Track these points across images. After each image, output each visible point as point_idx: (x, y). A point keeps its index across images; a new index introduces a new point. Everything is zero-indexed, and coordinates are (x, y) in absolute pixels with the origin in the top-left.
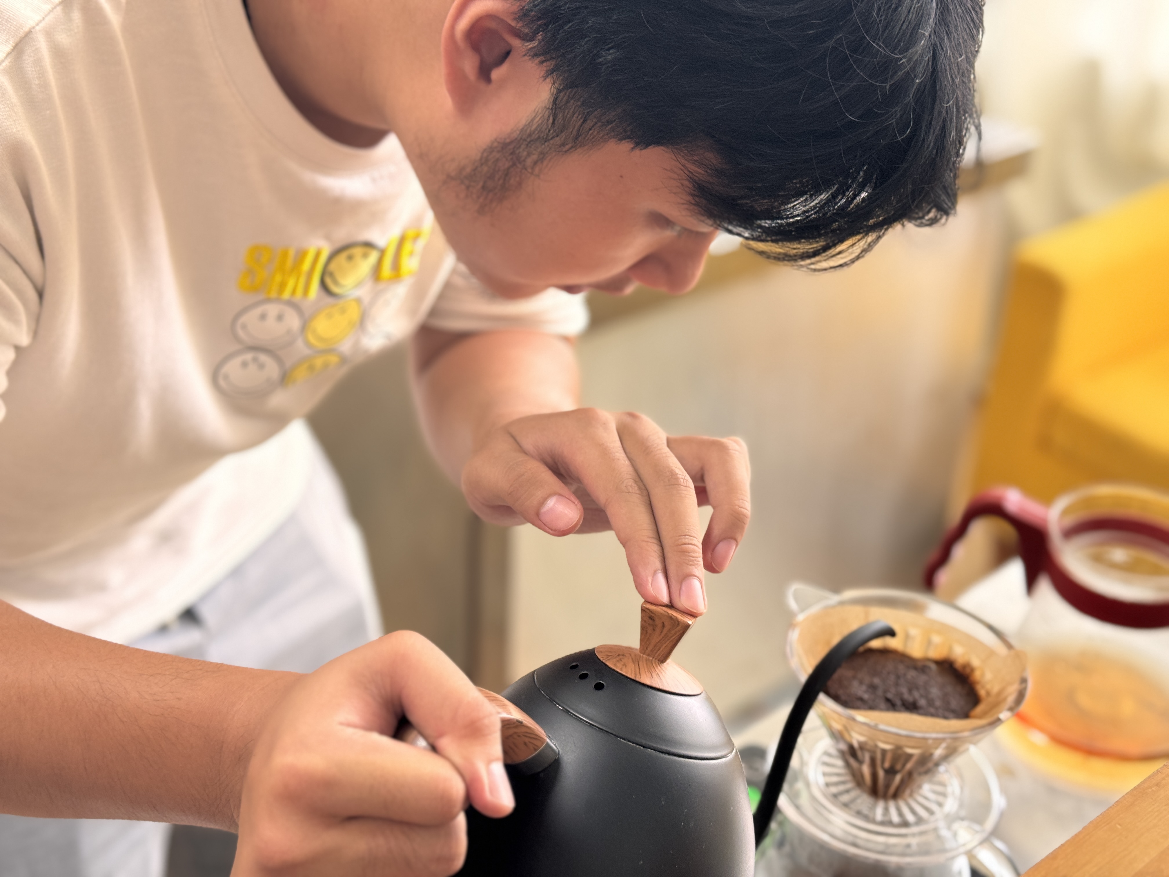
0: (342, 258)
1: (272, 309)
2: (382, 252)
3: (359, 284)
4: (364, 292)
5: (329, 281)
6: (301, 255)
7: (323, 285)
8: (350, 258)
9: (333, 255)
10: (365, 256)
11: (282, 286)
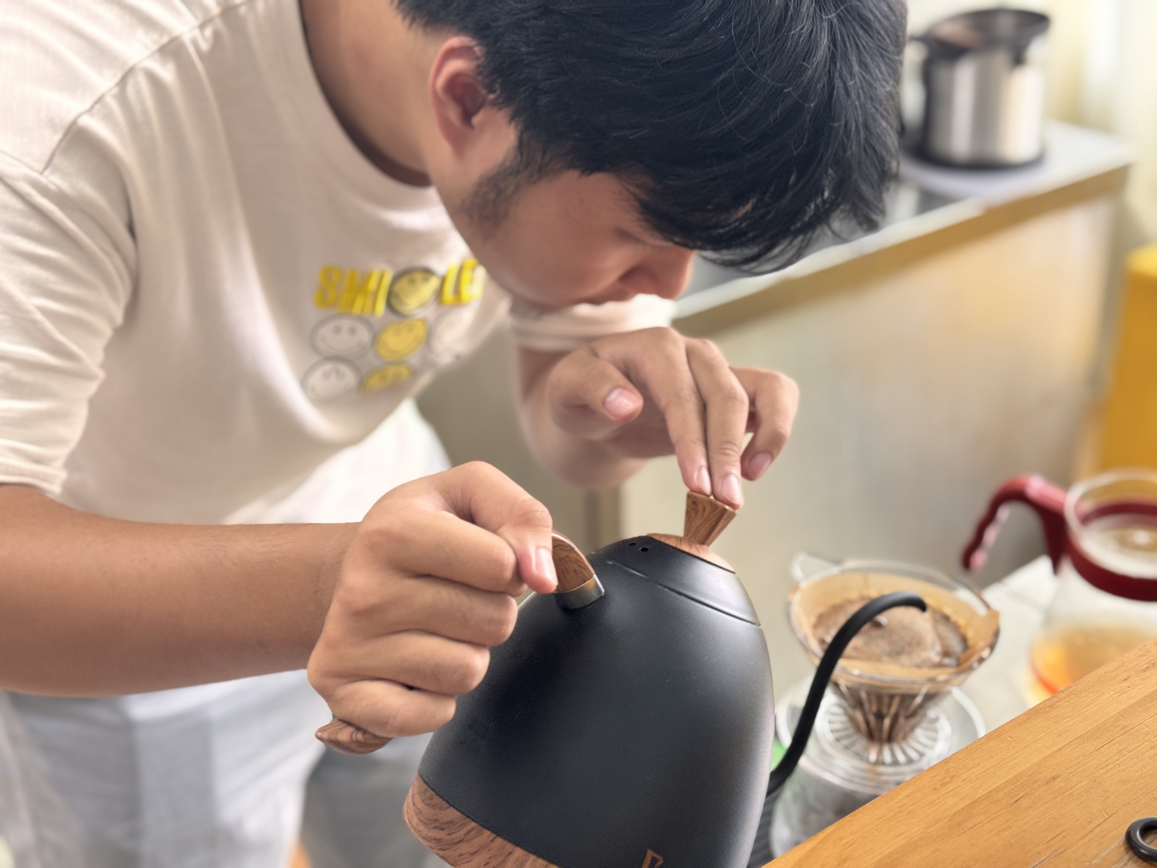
0: (403, 283)
1: (346, 324)
2: (443, 280)
3: (423, 305)
4: (429, 313)
5: (394, 302)
6: (366, 277)
7: (389, 305)
8: (412, 282)
9: (397, 278)
10: (426, 280)
11: (352, 303)
